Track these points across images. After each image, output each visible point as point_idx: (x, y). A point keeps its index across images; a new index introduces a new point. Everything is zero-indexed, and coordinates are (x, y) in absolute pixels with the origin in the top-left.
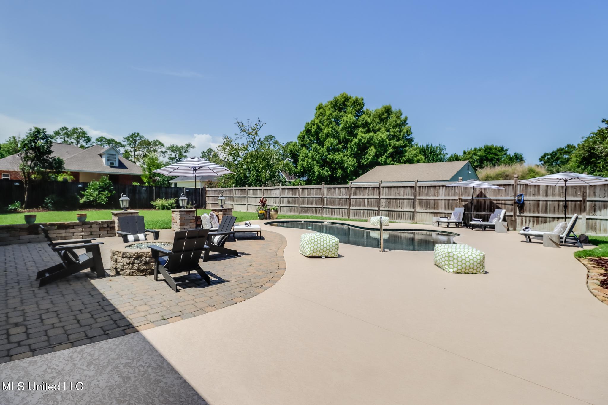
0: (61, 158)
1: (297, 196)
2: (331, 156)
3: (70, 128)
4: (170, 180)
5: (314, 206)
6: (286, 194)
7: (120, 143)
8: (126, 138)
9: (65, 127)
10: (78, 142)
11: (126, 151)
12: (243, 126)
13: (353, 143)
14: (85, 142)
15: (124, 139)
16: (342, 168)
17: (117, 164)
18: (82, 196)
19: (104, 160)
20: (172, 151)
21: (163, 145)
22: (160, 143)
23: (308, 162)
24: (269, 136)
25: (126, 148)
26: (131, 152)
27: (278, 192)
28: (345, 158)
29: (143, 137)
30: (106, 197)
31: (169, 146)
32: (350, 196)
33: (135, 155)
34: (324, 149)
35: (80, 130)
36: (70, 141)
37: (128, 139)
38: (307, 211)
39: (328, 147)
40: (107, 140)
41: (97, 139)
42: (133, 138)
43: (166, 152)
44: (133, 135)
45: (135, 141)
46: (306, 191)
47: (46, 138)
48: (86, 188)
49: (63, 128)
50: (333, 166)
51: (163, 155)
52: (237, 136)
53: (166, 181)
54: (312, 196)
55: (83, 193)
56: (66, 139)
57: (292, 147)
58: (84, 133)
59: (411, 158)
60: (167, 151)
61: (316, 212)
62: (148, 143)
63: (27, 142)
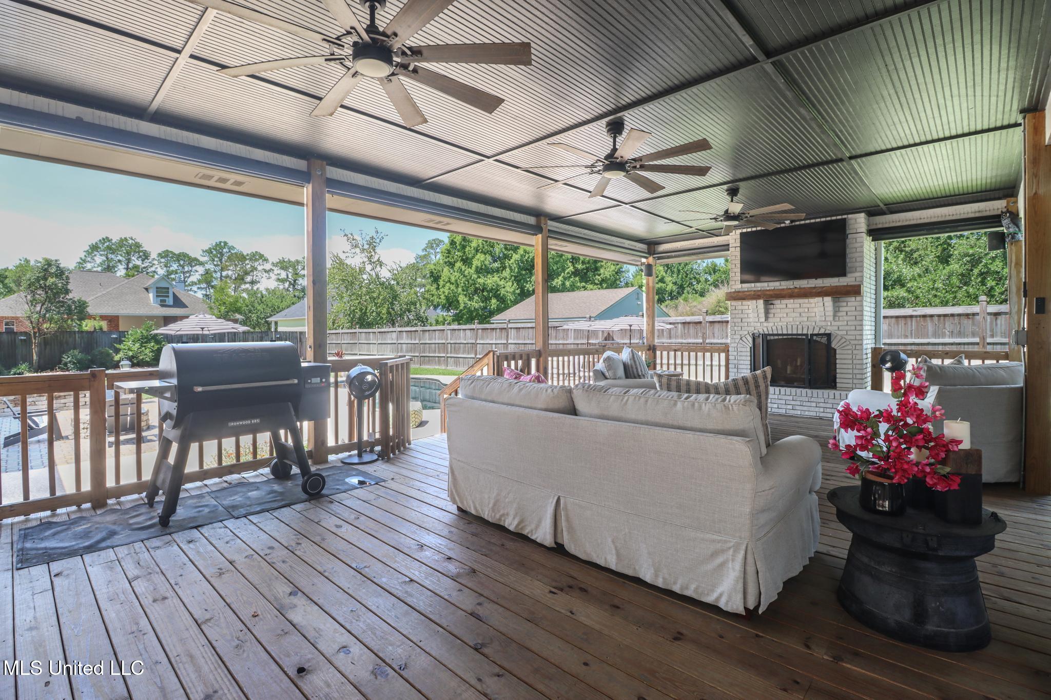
0: (83, 299)
1: (417, 342)
2: (481, 281)
3: (115, 238)
4: (268, 317)
5: (437, 355)
6: (405, 340)
7: (196, 259)
8: (206, 251)
9: (107, 238)
10: (129, 261)
11: (207, 272)
12: (353, 240)
13: (512, 261)
14: (140, 259)
15: (204, 251)
16: (497, 296)
17: (170, 301)
18: (117, 351)
19: (151, 295)
20: (282, 268)
21: (266, 260)
22: (261, 256)
23: (450, 289)
24: (434, 240)
25: (207, 266)
26: (215, 272)
27: (394, 335)
28: (502, 283)
29: (234, 248)
30: (152, 351)
31: (276, 260)
32: (476, 340)
33: (221, 276)
34: (472, 271)
35: (130, 242)
36: (116, 259)
37: (209, 251)
38: (429, 363)
39: (477, 267)
40: (175, 254)
41: (160, 255)
42: (218, 251)
43: (271, 270)
44: (217, 245)
45: (222, 254)
46: (427, 334)
47: (60, 273)
48: (123, 339)
49: (104, 239)
50: (485, 293)
51: (267, 274)
52: (347, 255)
53: (261, 319)
54: (433, 341)
55: (118, 346)
56: (110, 256)
57: (432, 267)
58: (138, 245)
59: (608, 277)
60: (274, 268)
61: (439, 363)
62: (242, 258)
63: (32, 280)
